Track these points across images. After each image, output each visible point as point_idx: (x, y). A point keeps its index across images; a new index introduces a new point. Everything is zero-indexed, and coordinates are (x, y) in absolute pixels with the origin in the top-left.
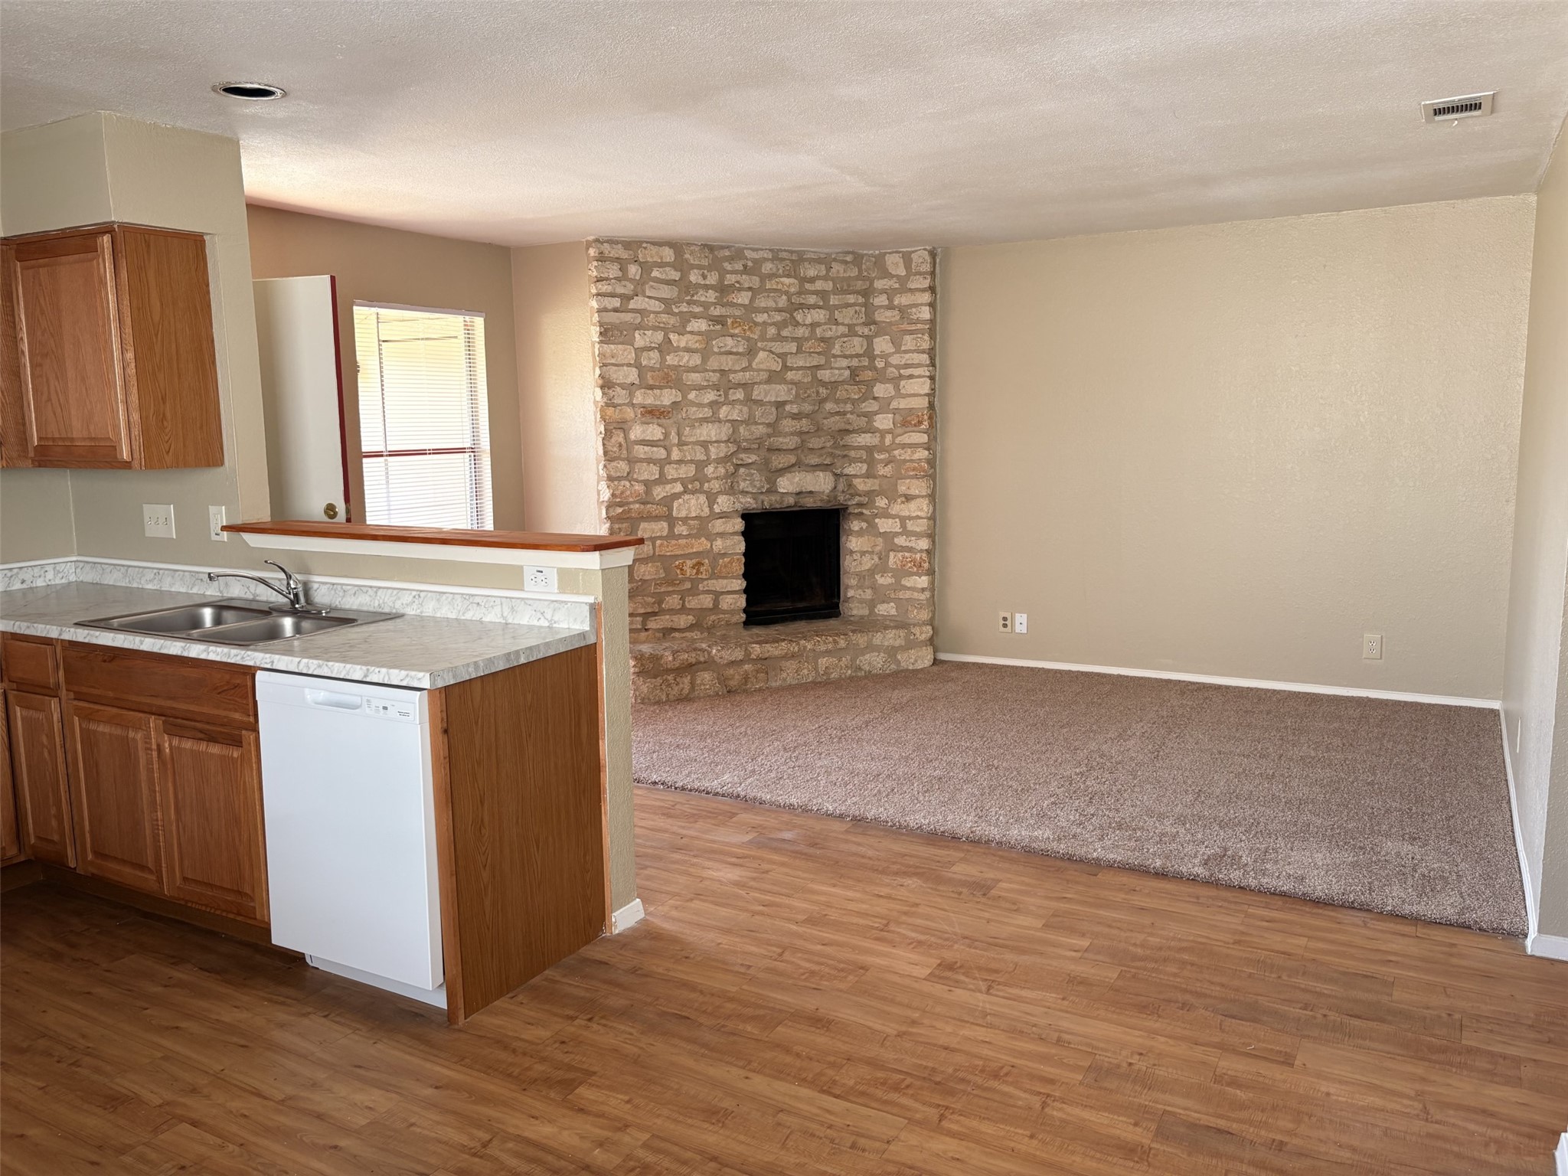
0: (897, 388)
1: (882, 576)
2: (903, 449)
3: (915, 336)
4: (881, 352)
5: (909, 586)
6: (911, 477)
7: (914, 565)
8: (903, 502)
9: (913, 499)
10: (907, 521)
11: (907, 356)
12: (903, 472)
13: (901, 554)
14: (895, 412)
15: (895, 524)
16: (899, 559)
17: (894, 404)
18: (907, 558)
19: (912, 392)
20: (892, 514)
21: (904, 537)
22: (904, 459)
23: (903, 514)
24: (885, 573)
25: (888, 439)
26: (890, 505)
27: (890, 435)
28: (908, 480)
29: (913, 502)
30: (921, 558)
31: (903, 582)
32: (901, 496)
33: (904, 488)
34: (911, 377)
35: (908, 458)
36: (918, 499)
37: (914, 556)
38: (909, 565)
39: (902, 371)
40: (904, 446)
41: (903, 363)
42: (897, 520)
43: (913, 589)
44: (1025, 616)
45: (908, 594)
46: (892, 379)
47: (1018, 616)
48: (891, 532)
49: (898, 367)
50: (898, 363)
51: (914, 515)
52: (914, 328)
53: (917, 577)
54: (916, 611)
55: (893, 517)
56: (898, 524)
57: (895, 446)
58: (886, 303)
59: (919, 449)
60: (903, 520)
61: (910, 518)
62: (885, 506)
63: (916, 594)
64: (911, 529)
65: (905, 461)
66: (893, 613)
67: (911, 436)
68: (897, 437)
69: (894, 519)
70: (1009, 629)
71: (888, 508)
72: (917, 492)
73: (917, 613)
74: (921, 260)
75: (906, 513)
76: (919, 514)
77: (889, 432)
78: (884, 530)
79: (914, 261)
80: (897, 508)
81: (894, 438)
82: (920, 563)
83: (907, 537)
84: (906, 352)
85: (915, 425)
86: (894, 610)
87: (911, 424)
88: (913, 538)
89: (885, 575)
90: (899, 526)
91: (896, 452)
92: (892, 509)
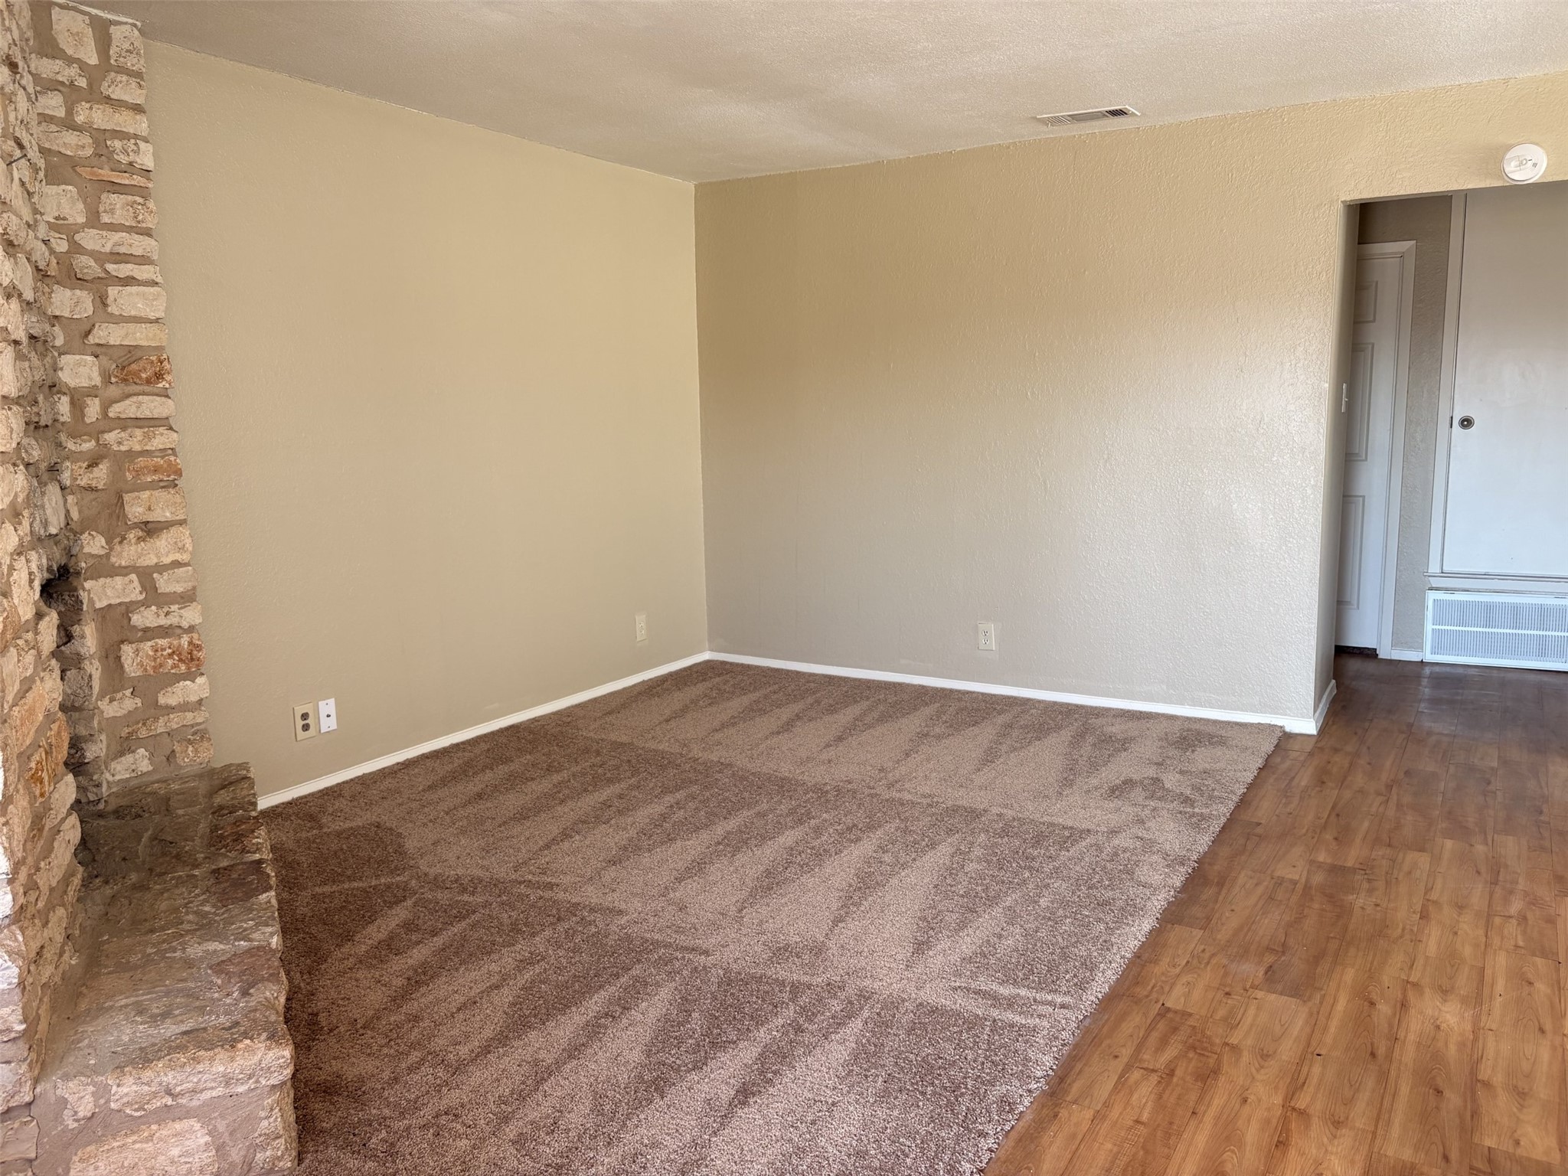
0: (102, 301)
1: (112, 700)
2: (124, 429)
3: (130, 198)
4: (57, 218)
5: (174, 704)
6: (153, 486)
7: (180, 660)
8: (139, 539)
9: (162, 530)
10: (155, 575)
11: (117, 236)
12: (129, 476)
13: (149, 644)
14: (100, 351)
15: (132, 586)
16: (148, 656)
17: (100, 335)
18: (163, 650)
19: (133, 313)
20: (120, 566)
21: (153, 608)
22: (130, 451)
23: (145, 564)
24: (115, 692)
25: (93, 410)
26: (111, 549)
27: (97, 401)
28: (148, 493)
29: (164, 535)
30: (190, 643)
31: (162, 700)
32: (136, 525)
33: (140, 510)
34: (129, 281)
35: (137, 448)
36: (173, 530)
37: (175, 642)
38: (170, 662)
39: (110, 267)
40: (124, 424)
41: (107, 249)
42: (133, 577)
43: (184, 707)
44: (332, 701)
45: (175, 721)
46: (92, 281)
47: (322, 704)
48: (120, 604)
49: (100, 258)
50: (97, 248)
51: (167, 560)
52: (127, 182)
53: (188, 683)
54: (190, 748)
55: (123, 571)
56: (136, 583)
57: (108, 422)
58: (61, 113)
59: (161, 429)
60: (146, 576)
61: (161, 568)
62: (102, 552)
63: (189, 715)
64: (167, 590)
65: (131, 454)
66: (145, 770)
67: (141, 403)
68: (110, 405)
69: (126, 575)
70: (312, 732)
71: (108, 556)
72: (168, 514)
73: (196, 751)
74: (126, 46)
75: (150, 560)
76: (178, 557)
77: (92, 392)
78: (104, 603)
79: (114, 43)
80: (129, 553)
81: (105, 408)
82: (190, 653)
83: (159, 607)
84: (113, 227)
85: (148, 382)
86: (146, 761)
87: (140, 378)
88: (174, 607)
89: (119, 695)
90: (139, 588)
91: (111, 437)
92: (120, 555)
